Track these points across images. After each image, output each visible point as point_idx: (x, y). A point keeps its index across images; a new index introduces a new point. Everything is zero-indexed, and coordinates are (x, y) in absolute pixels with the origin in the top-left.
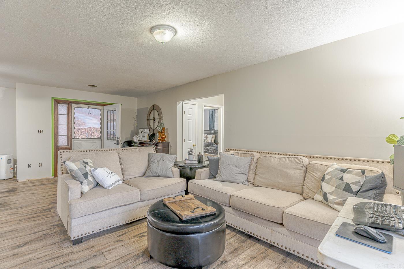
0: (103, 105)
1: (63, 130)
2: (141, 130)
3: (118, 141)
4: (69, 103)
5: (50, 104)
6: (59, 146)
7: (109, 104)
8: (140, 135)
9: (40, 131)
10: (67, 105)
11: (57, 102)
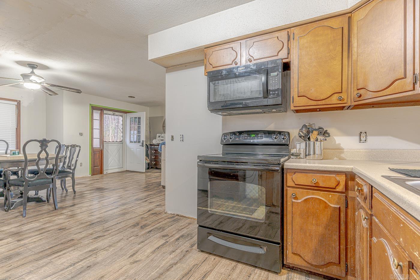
0: (126, 112)
1: (96, 134)
2: (158, 135)
3: (143, 143)
4: (102, 110)
5: (88, 109)
6: (94, 148)
7: (130, 112)
8: (158, 139)
9: (81, 134)
10: (99, 112)
11: (94, 108)
